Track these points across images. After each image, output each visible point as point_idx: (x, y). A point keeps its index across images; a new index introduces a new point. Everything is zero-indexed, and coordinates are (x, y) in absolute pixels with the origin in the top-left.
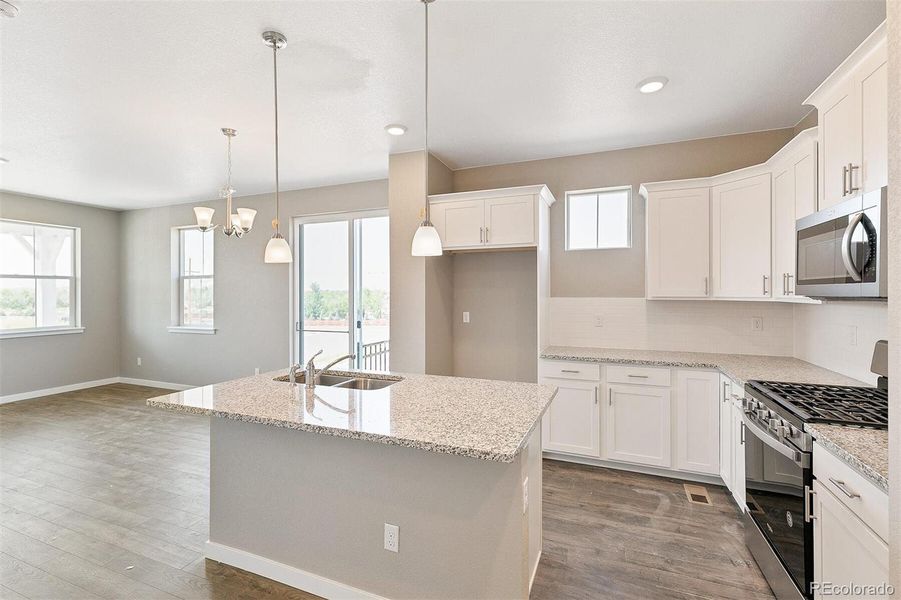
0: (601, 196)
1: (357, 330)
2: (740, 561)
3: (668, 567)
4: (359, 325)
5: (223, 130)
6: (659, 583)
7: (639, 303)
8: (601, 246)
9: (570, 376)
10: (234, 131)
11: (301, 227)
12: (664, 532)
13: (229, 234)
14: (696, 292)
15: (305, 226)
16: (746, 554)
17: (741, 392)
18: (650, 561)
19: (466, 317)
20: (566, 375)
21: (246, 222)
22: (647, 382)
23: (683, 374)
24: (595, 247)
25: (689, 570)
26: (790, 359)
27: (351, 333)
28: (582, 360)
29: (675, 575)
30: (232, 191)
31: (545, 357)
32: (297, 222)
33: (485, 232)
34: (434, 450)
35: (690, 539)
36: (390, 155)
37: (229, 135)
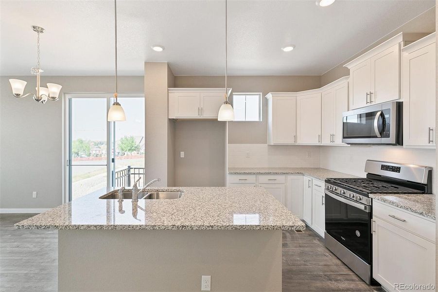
0: (247, 96)
1: (112, 164)
2: (327, 254)
3: (305, 263)
4: (113, 160)
5: (34, 27)
6: (308, 272)
7: (264, 146)
8: (247, 120)
9: (243, 182)
10: (42, 29)
11: (70, 101)
12: (294, 248)
13: (38, 100)
14: (290, 141)
15: (73, 99)
16: (327, 251)
17: (323, 184)
18: (299, 263)
19: (182, 154)
20: (241, 182)
21: (54, 93)
22: (276, 182)
23: (290, 177)
24: (244, 120)
25: (314, 263)
26: (319, 168)
27: (108, 165)
28: (249, 174)
29: (311, 266)
30: (41, 71)
31: (231, 173)
32: (68, 97)
33: (200, 110)
34: (262, 229)
35: (306, 249)
36: (145, 63)
37: (38, 31)
